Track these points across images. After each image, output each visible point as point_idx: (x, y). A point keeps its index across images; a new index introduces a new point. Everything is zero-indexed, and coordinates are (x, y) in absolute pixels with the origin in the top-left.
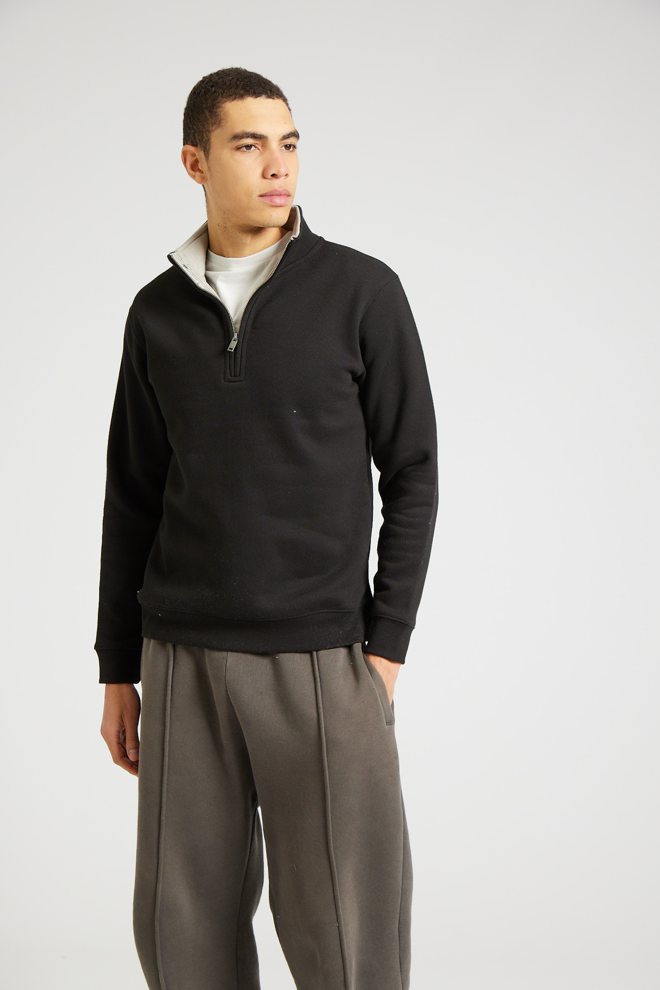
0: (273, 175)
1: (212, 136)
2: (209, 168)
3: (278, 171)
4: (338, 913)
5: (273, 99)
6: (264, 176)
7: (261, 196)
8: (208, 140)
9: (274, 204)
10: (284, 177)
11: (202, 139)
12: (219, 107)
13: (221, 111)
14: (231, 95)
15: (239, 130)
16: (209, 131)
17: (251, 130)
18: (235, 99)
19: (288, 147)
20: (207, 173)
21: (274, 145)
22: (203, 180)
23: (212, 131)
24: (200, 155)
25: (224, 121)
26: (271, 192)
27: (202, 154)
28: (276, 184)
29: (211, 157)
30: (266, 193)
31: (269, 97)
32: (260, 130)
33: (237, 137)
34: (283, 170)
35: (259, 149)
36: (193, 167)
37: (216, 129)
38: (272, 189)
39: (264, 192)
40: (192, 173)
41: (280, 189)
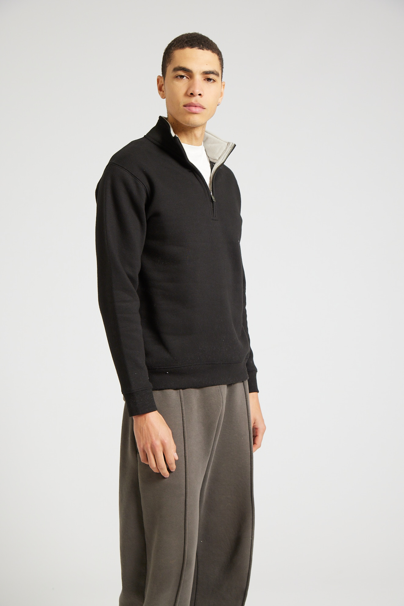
0: (192, 94)
1: (167, 69)
6: (186, 94)
9: (190, 112)
10: (198, 96)
12: (172, 53)
13: (172, 55)
15: (176, 66)
17: (183, 65)
19: (209, 80)
21: (198, 76)
22: (163, 96)
23: (168, 67)
25: (172, 60)
26: (189, 104)
28: (193, 100)
29: (165, 81)
30: (187, 104)
32: (189, 66)
33: (176, 69)
34: (197, 91)
35: (188, 78)
36: (160, 89)
37: (169, 65)
38: (190, 102)
39: (186, 103)
40: (160, 92)
41: (195, 103)
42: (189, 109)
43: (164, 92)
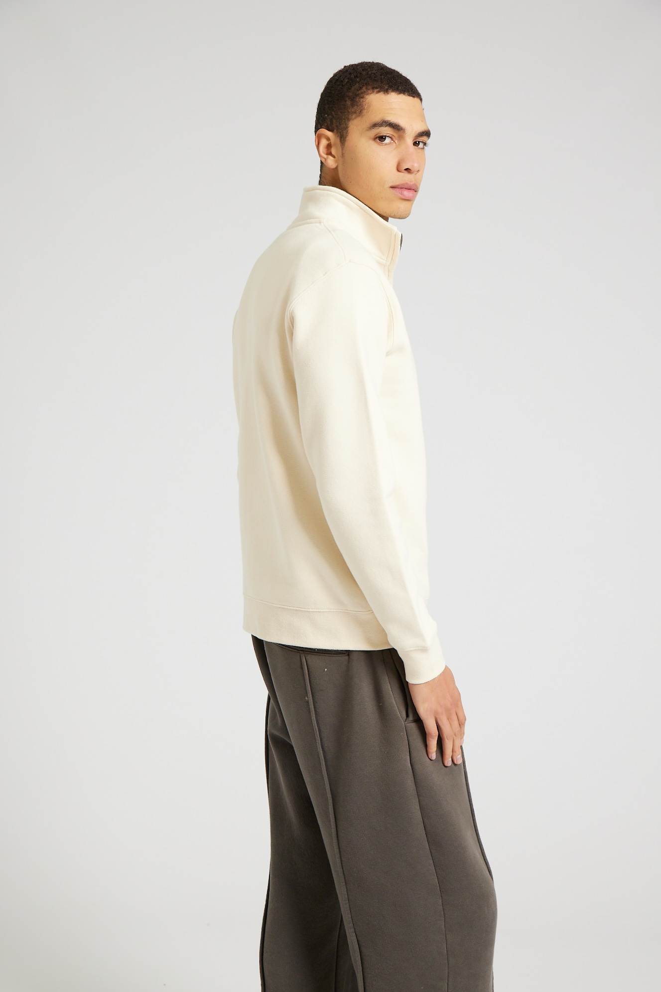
0: (406, 169)
1: (350, 124)
2: (342, 154)
3: (413, 166)
5: (413, 97)
6: (398, 168)
7: (392, 187)
8: (346, 128)
9: (403, 197)
10: (417, 173)
11: (340, 125)
12: (362, 98)
14: (377, 88)
16: (349, 120)
18: (379, 92)
25: (366, 111)
26: (402, 184)
27: (337, 140)
29: (347, 144)
30: (398, 185)
32: (401, 122)
33: (377, 125)
34: (417, 166)
35: (395, 142)
38: (404, 182)
42: (402, 194)
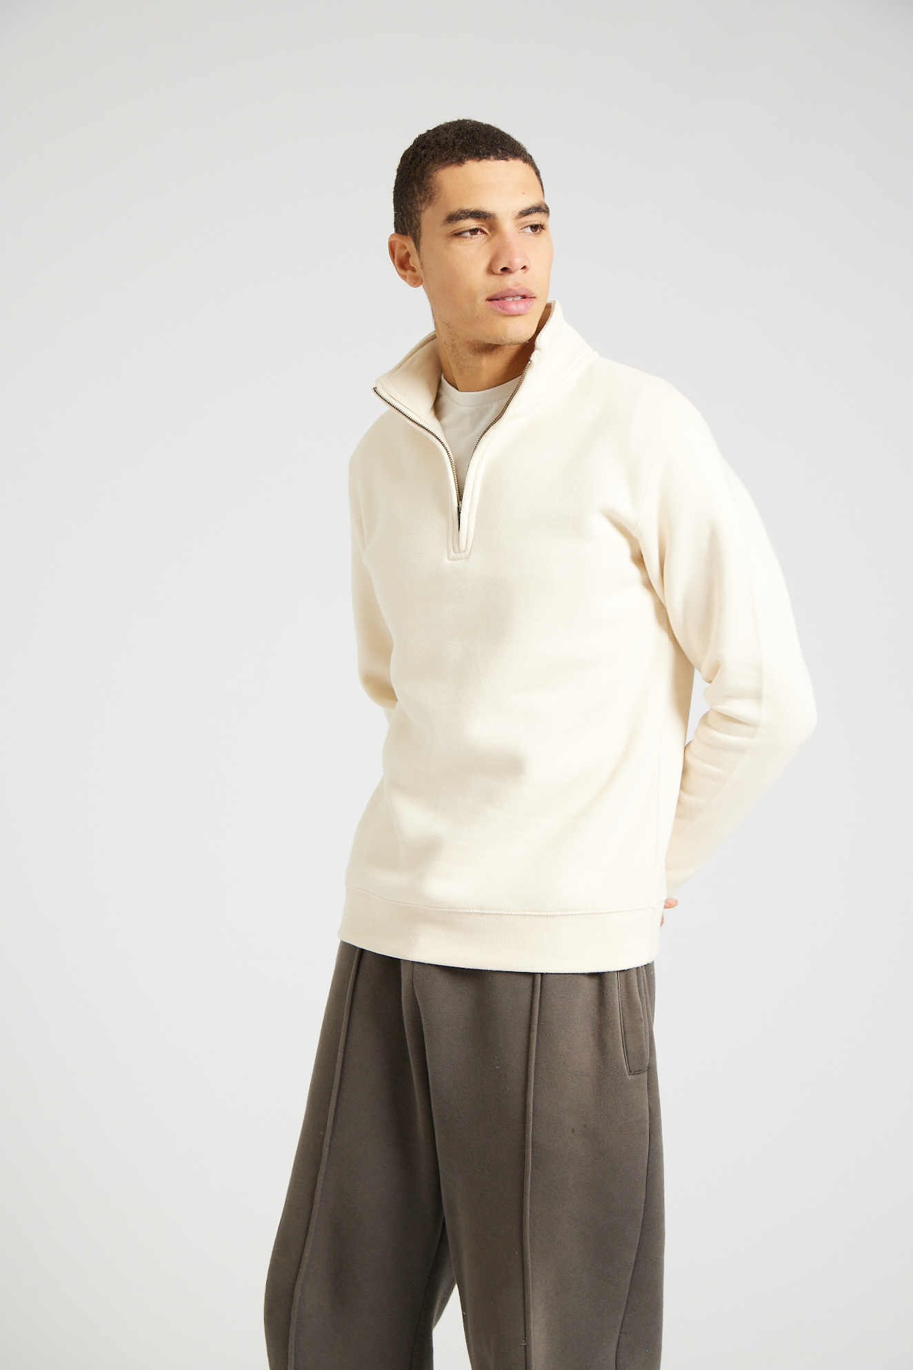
0: (505, 269)
1: (422, 218)
2: (422, 264)
3: (510, 263)
4: (527, 1328)
5: (507, 160)
6: (490, 271)
7: (490, 300)
8: (419, 224)
9: (505, 310)
10: (520, 272)
11: (411, 222)
12: (430, 177)
13: (432, 183)
14: (447, 159)
15: (455, 207)
16: (419, 212)
17: (471, 206)
18: (451, 164)
19: (533, 227)
20: (421, 271)
21: (508, 225)
22: (416, 281)
23: (424, 212)
24: (410, 245)
25: (436, 196)
26: (501, 292)
27: (413, 244)
28: (510, 281)
29: (422, 248)
30: (496, 295)
31: (498, 158)
32: (487, 205)
33: (453, 218)
34: (518, 262)
35: (486, 234)
36: (403, 264)
37: (426, 208)
38: (504, 288)
39: (494, 293)
40: (403, 272)
41: (516, 288)
42: (503, 308)
43: (413, 270)
